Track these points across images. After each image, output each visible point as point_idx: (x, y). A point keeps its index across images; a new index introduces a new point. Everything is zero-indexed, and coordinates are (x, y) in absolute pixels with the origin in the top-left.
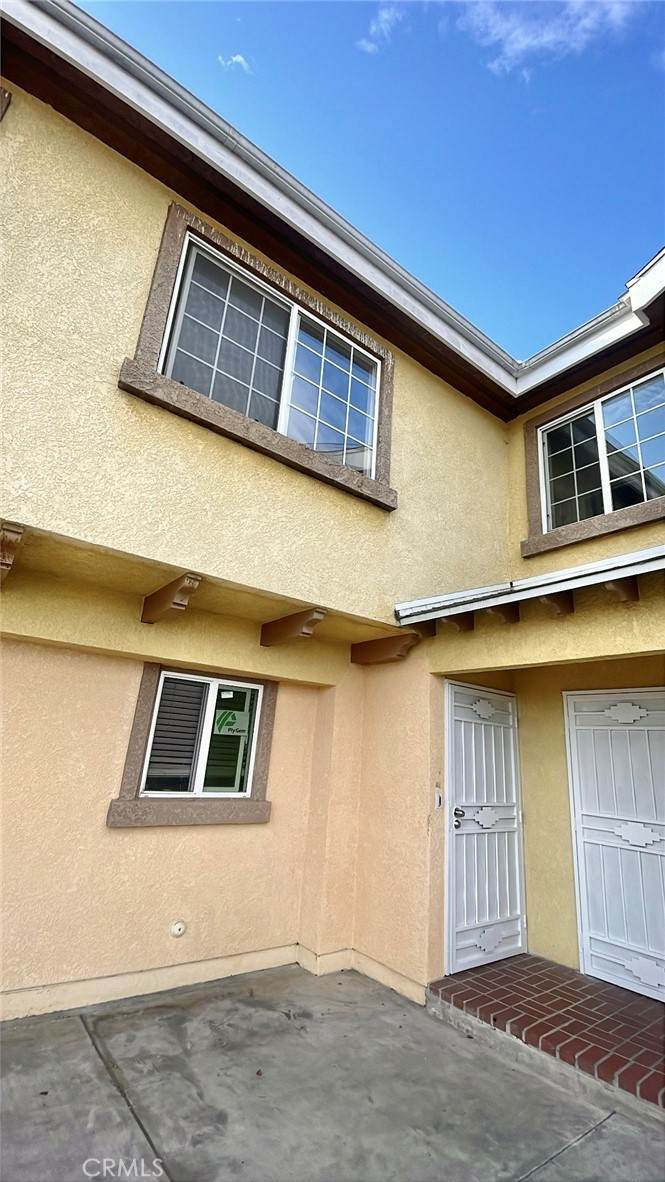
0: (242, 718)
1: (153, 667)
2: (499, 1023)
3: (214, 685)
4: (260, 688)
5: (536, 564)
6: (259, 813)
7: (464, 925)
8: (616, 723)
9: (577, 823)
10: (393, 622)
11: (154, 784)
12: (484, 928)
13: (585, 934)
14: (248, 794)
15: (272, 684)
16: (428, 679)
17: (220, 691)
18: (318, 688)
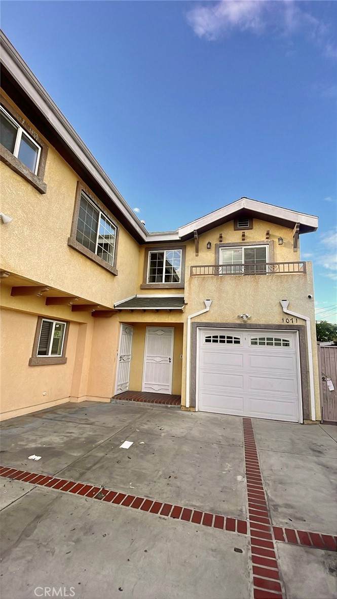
0: (60, 332)
1: (40, 317)
2: (130, 400)
3: (55, 323)
4: (65, 323)
5: (143, 291)
6: (63, 361)
7: (119, 384)
8: (158, 335)
9: (145, 358)
10: (113, 308)
11: (40, 353)
12: (122, 385)
13: (144, 382)
14: (61, 356)
15: (68, 322)
16: (118, 323)
17: (56, 325)
18: (80, 324)
